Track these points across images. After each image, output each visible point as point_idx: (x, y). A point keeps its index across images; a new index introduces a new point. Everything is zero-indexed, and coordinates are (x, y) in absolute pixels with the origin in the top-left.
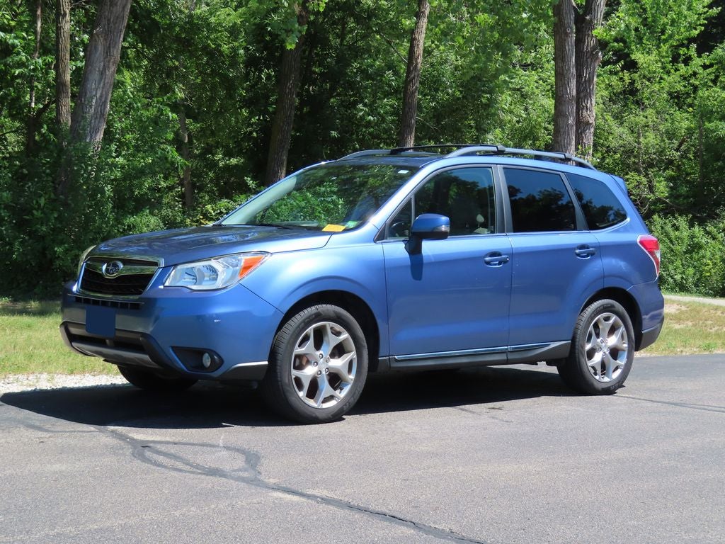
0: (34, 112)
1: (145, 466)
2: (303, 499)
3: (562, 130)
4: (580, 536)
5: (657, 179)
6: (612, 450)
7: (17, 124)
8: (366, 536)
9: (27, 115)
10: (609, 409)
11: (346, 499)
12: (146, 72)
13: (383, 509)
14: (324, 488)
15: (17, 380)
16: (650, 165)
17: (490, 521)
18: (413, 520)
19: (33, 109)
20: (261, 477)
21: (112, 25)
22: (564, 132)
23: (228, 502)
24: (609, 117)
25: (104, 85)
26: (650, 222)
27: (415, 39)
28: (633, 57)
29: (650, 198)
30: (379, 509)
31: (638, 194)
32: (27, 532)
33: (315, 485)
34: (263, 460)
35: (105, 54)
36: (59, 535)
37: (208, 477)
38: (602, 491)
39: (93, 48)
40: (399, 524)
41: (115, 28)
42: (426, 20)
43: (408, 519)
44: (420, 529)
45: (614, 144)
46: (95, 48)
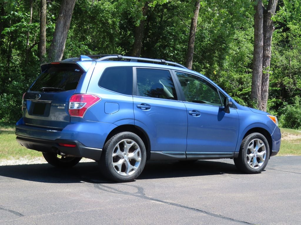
0: (29, 47)
1: (101, 191)
2: (164, 203)
3: (257, 59)
4: (268, 218)
5: (298, 80)
6: (279, 190)
7: (18, 52)
8: (189, 215)
9: (26, 49)
10: (277, 175)
11: (179, 204)
12: (74, 31)
13: (194, 207)
14: (170, 200)
15: (39, 159)
16: (295, 74)
17: (234, 212)
18: (205, 211)
19: (28, 46)
20: (146, 195)
21: (67, 12)
22: (258, 60)
23: (136, 203)
24: (277, 53)
25: (63, 38)
26: (294, 99)
27: (194, 19)
28: (288, 26)
29: (294, 88)
30: (192, 207)
31: (289, 87)
32: (66, 211)
33: (167, 198)
34: (145, 190)
35: (64, 25)
36: (78, 212)
37: (125, 195)
38: (276, 203)
39: (59, 22)
40: (200, 212)
41: (68, 14)
42: (198, 11)
43: (203, 211)
44: (209, 214)
45: (278, 64)
46: (60, 22)
